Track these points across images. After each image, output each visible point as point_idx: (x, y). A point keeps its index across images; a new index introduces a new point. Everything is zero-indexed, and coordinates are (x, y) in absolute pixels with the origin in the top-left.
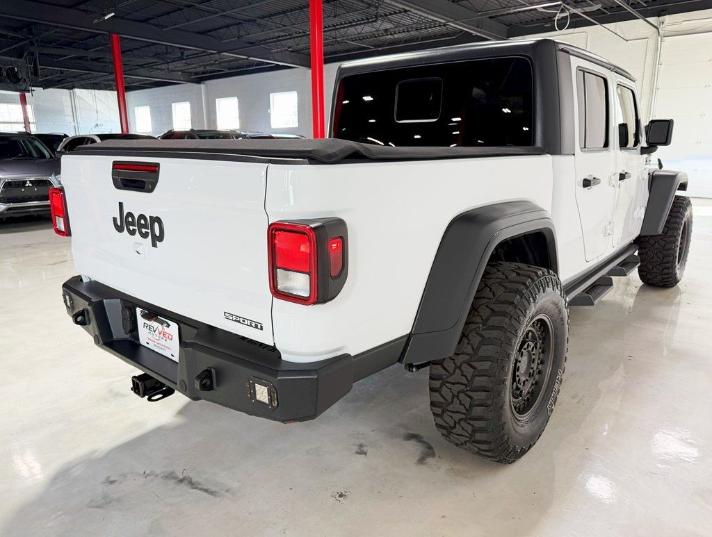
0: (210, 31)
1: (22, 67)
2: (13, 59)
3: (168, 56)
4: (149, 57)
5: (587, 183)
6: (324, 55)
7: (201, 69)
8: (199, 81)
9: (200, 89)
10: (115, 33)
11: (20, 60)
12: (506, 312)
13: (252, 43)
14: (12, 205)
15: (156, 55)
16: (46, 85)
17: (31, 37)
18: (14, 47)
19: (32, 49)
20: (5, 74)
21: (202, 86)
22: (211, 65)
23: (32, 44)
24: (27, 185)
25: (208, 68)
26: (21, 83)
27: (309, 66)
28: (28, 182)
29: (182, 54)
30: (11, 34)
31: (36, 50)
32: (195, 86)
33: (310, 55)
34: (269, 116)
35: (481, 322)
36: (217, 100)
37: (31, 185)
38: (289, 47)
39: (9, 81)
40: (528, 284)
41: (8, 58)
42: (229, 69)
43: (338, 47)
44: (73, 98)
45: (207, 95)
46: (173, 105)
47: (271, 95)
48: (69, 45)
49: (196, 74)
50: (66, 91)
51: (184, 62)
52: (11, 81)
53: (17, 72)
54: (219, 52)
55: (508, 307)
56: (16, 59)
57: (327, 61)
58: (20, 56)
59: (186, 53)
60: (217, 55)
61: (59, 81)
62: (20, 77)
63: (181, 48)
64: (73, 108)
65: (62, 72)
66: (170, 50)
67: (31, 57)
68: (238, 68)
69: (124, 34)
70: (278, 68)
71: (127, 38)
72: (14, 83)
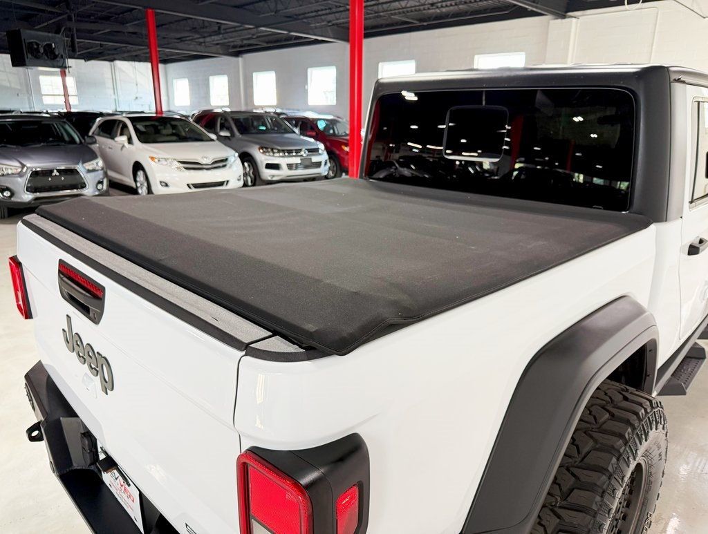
0: (247, 4)
1: (59, 42)
2: (50, 35)
3: (205, 30)
4: (187, 31)
5: (693, 250)
6: (365, 29)
7: (239, 43)
8: (237, 54)
9: (238, 62)
10: (150, 8)
11: (57, 35)
12: (595, 484)
13: (290, 17)
14: (38, 195)
15: (194, 30)
16: (88, 57)
17: (68, 11)
18: (52, 21)
19: (69, 24)
20: (42, 50)
21: (240, 60)
22: (248, 39)
23: (70, 19)
24: (54, 174)
25: (245, 42)
26: (58, 59)
27: (347, 40)
28: (55, 171)
29: (219, 28)
30: (49, 9)
31: (73, 25)
32: (233, 59)
33: (348, 29)
34: (306, 92)
35: (559, 494)
36: (255, 74)
37: (58, 174)
38: (329, 22)
39: (46, 58)
40: (627, 436)
41: (46, 34)
42: (267, 43)
43: (380, 21)
44: (113, 70)
45: (244, 69)
46: (211, 78)
47: (309, 70)
48: (107, 18)
49: (234, 47)
50: (107, 63)
51: (221, 36)
52: (48, 57)
53: (54, 49)
54: (257, 27)
55: (599, 478)
56: (54, 35)
57: (367, 36)
58: (57, 32)
59: (223, 27)
60: (255, 30)
61: (100, 53)
62: (57, 53)
63: (218, 23)
64: (114, 80)
65: (101, 45)
66: (206, 24)
67: (69, 33)
68: (275, 42)
69: (160, 9)
70: (316, 42)
71: (163, 13)
72: (51, 59)
